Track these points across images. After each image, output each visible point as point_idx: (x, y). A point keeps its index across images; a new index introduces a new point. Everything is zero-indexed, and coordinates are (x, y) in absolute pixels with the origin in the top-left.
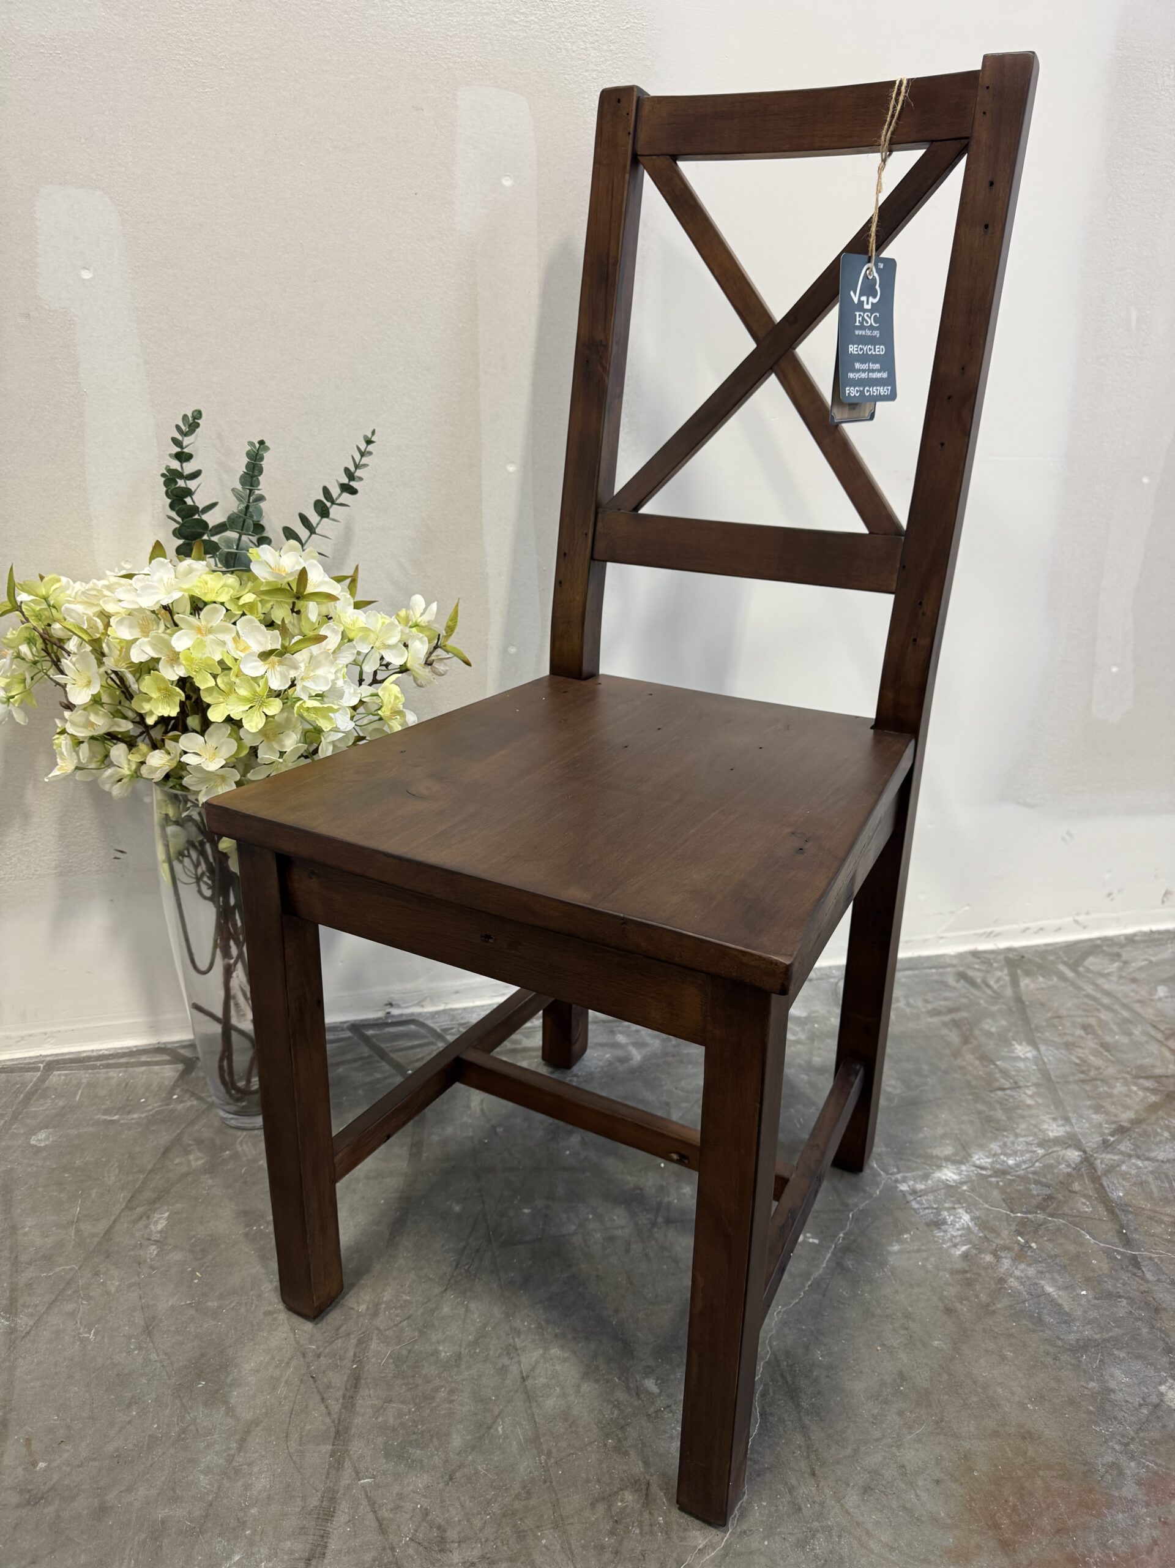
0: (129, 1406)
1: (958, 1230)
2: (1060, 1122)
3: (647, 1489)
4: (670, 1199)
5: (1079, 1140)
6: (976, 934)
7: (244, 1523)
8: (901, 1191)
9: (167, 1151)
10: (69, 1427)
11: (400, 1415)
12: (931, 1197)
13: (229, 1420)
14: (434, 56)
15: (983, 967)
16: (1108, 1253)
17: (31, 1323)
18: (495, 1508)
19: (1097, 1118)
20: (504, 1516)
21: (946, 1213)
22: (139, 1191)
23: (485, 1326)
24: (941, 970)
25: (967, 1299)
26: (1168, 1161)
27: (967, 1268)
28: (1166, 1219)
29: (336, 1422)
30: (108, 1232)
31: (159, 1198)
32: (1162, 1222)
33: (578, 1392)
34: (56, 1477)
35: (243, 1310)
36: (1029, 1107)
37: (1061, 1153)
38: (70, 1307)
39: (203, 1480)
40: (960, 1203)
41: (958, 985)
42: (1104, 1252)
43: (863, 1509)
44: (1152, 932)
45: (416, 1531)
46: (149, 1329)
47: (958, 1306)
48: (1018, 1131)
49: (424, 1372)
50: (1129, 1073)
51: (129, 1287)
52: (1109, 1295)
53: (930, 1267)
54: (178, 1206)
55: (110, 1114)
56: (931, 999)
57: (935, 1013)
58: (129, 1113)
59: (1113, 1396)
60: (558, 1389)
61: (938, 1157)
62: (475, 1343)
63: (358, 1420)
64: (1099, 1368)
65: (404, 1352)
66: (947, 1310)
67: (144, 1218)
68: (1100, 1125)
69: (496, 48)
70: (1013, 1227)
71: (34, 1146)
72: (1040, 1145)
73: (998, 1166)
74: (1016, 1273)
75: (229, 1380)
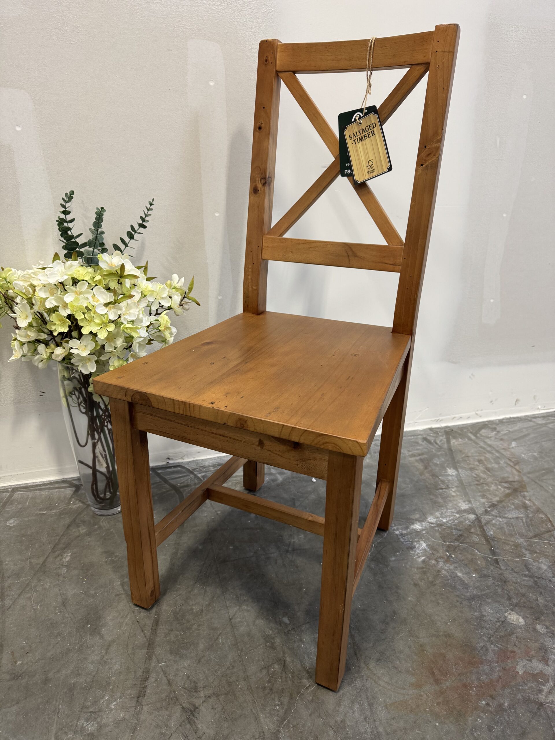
0: (57, 636)
1: (421, 550)
2: (467, 503)
3: (284, 663)
4: (295, 540)
5: (475, 510)
6: (431, 421)
7: (109, 683)
8: (396, 534)
9: (69, 526)
10: (30, 646)
11: (177, 636)
12: (409, 536)
13: (101, 641)
14: (176, 26)
15: (434, 435)
16: (485, 558)
17: (11, 603)
18: (219, 673)
19: (483, 500)
20: (223, 676)
21: (415, 543)
22: (57, 544)
23: (213, 597)
24: (416, 437)
25: (424, 579)
26: (513, 518)
27: (424, 567)
28: (511, 543)
29: (149, 640)
30: (44, 562)
31: (66, 547)
32: (509, 544)
33: (254, 624)
34: (26, 667)
35: (106, 594)
36: (453, 496)
37: (466, 516)
38: (28, 595)
39: (91, 667)
40: (422, 539)
41: (423, 444)
42: (483, 558)
43: (377, 668)
44: (511, 418)
45: (184, 684)
46: (64, 604)
47: (420, 583)
48: (448, 507)
49: (186, 618)
50: (497, 480)
51: (54, 586)
52: (485, 576)
53: (408, 566)
54: (75, 550)
55: (42, 511)
56: (411, 450)
57: (413, 456)
58: (51, 510)
59: (485, 618)
60: (245, 623)
61: (413, 519)
62: (209, 605)
63: (158, 639)
64: (480, 607)
65: (178, 610)
66: (415, 584)
67: (60, 556)
68: (484, 503)
69: (205, 22)
70: (445, 549)
71: (8, 526)
72: (457, 513)
73: (439, 522)
74: (445, 568)
75: (100, 624)
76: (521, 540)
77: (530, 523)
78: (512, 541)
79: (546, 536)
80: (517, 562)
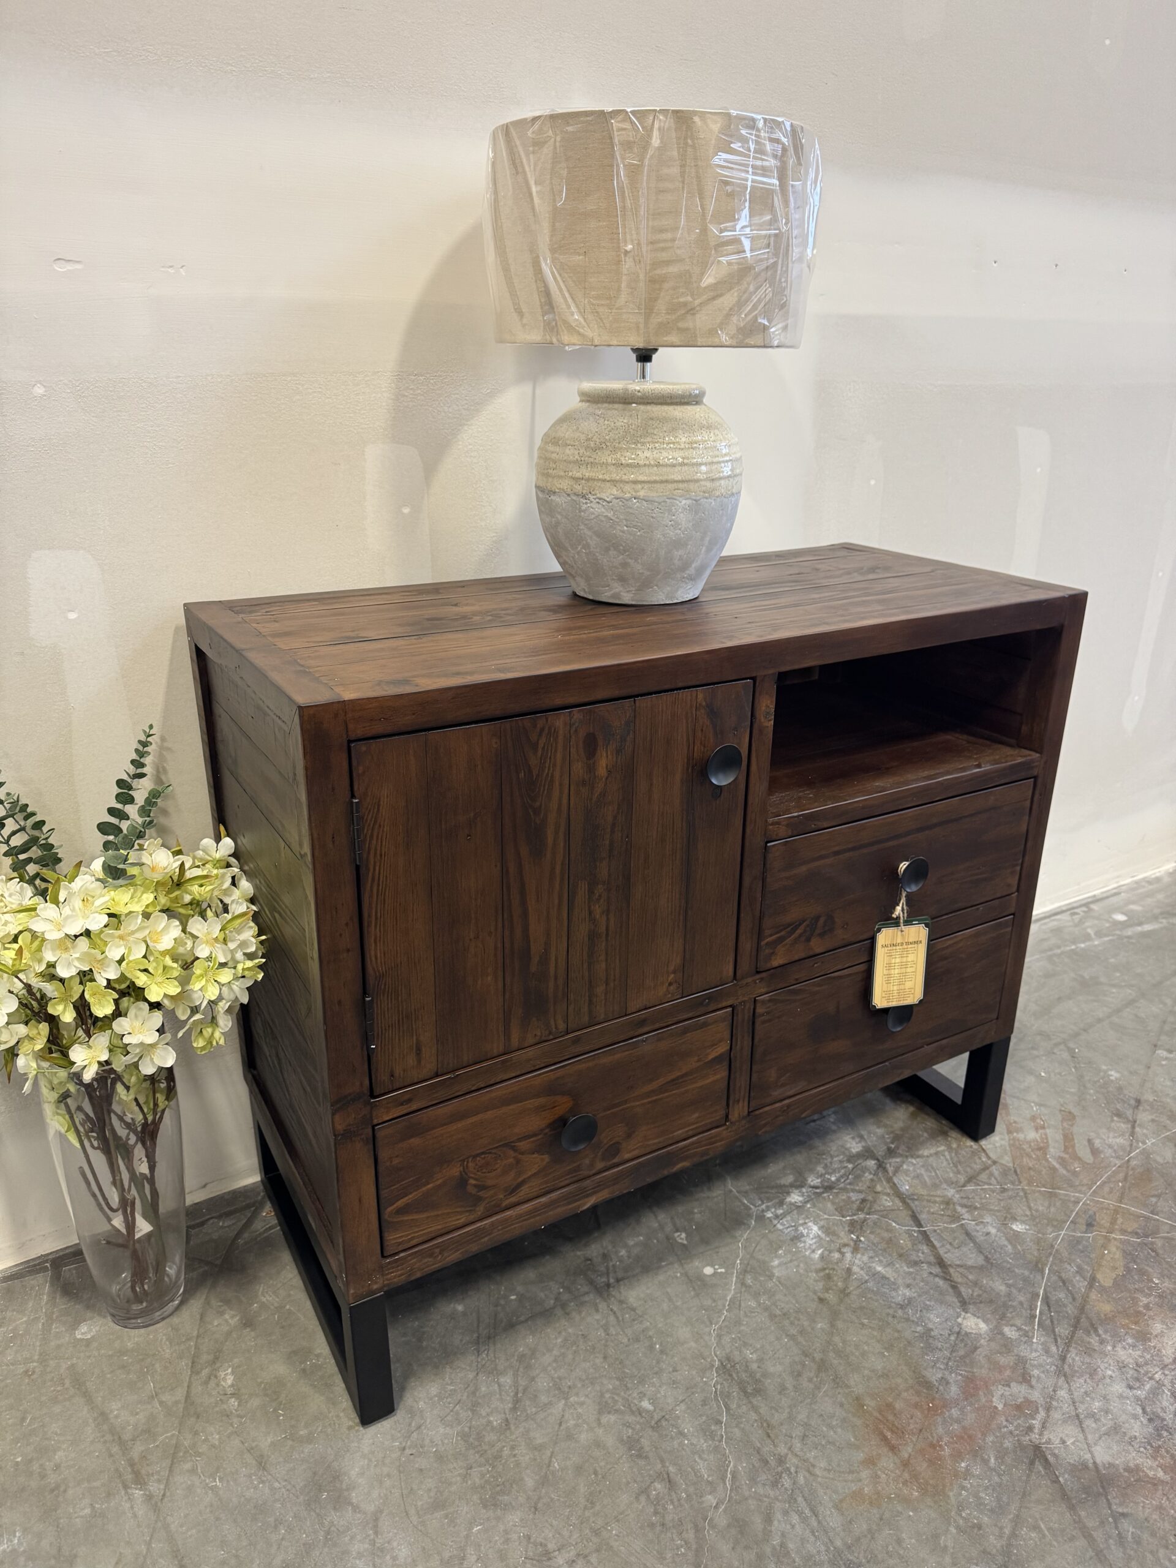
0: (276, 1527)
1: (812, 1239)
2: (857, 1140)
3: (668, 1477)
5: (872, 1151)
8: (768, 1218)
10: (237, 1556)
11: (483, 1476)
12: (788, 1218)
13: (359, 1515)
14: (346, 425)
16: (908, 1232)
17: (162, 1487)
18: (574, 1519)
19: (879, 1130)
20: (582, 1523)
21: (801, 1228)
22: (196, 1356)
23: (517, 1393)
25: (830, 1289)
26: (931, 1155)
27: (825, 1267)
28: (938, 1199)
30: (188, 1396)
31: (216, 1358)
32: (935, 1202)
33: (599, 1424)
35: (329, 1430)
36: (835, 1132)
37: (863, 1164)
38: (188, 1466)
40: (809, 1219)
42: (906, 1233)
43: (805, 1450)
45: (526, 1551)
46: (262, 1464)
47: (827, 1295)
48: (832, 1153)
49: (487, 1440)
51: (229, 1437)
52: (916, 1263)
53: (801, 1271)
54: (236, 1360)
59: (933, 1333)
61: (784, 1186)
62: (514, 1409)
64: (921, 1316)
65: (467, 1429)
66: (820, 1300)
67: (213, 1378)
68: (884, 1137)
70: (847, 1228)
71: (82, 1340)
72: (849, 1161)
73: (826, 1184)
74: (857, 1262)
75: (344, 1487)
76: (951, 1192)
77: (955, 1159)
78: (939, 1196)
79: (983, 1177)
80: (953, 1231)
